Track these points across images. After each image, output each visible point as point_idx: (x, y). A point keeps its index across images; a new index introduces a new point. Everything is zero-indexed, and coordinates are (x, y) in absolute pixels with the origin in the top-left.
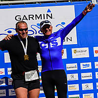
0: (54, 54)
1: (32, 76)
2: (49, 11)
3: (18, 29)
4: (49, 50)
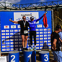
0: (33, 26)
1: (26, 32)
2: (31, 13)
3: (23, 18)
4: (32, 25)
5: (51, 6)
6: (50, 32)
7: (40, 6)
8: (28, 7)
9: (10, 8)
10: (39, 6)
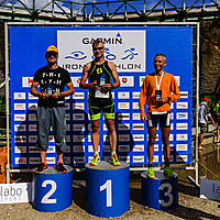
5: (200, 10)
6: (186, 104)
7: (157, 11)
8: (115, 14)
9: (50, 15)
10: (153, 11)
